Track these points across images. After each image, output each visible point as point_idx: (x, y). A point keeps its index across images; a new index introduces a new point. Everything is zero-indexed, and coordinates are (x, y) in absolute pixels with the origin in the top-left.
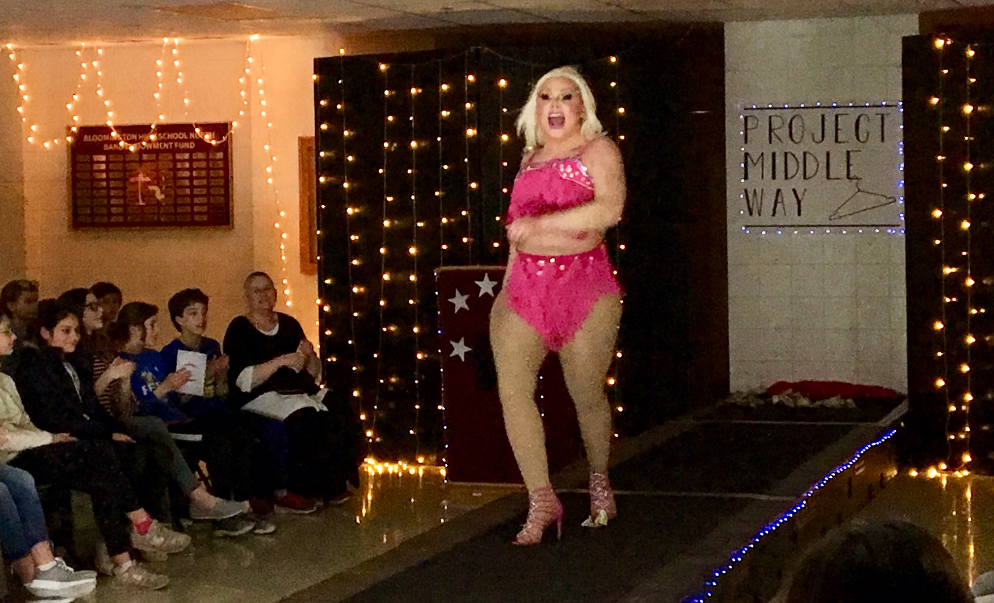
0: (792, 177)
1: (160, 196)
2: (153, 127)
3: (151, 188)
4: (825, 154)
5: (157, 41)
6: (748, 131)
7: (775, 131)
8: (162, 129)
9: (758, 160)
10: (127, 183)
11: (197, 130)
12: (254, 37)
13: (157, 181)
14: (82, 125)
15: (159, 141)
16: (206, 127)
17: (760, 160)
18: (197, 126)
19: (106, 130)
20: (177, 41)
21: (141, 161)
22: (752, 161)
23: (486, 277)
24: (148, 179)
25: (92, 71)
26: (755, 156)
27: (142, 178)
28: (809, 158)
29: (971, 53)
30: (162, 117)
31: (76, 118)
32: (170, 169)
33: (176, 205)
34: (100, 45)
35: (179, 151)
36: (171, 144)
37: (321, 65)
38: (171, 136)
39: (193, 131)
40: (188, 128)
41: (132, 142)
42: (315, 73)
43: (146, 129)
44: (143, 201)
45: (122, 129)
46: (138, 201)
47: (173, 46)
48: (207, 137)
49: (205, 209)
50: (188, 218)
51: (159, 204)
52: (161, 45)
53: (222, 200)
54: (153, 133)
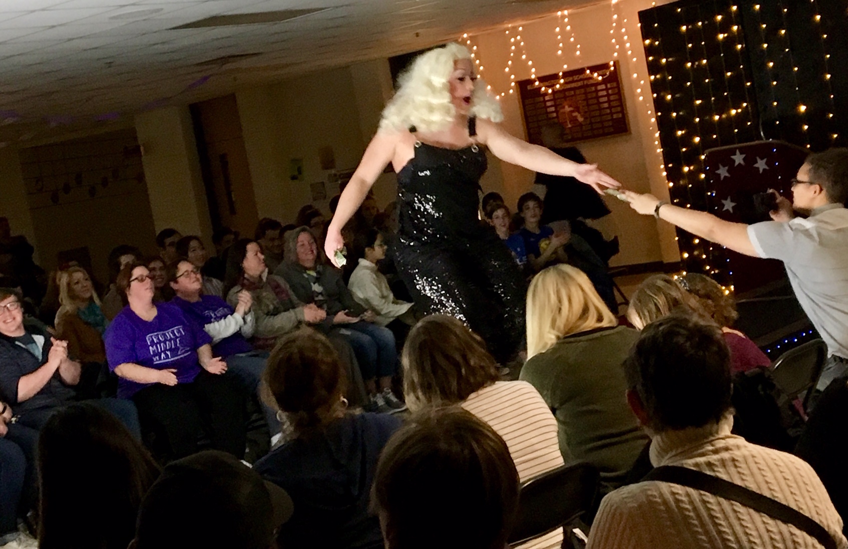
1: (581, 119)
2: (560, 74)
3: (574, 114)
5: (554, 14)
8: (566, 74)
10: (559, 113)
11: (588, 72)
13: (577, 109)
14: (519, 79)
15: (565, 83)
16: (593, 69)
18: (588, 68)
19: (532, 82)
20: (566, 12)
21: (565, 97)
23: (738, 152)
24: (571, 109)
25: (517, 44)
27: (567, 109)
30: (565, 67)
31: (512, 77)
32: (584, 100)
33: (591, 123)
34: (520, 25)
35: (588, 86)
36: (582, 82)
37: (642, 16)
38: (576, 78)
39: (586, 73)
40: (582, 71)
41: (549, 87)
42: (640, 22)
43: (555, 77)
44: (571, 124)
45: (542, 79)
46: (567, 125)
47: (563, 17)
48: (596, 75)
49: (610, 123)
50: (601, 131)
51: (581, 125)
52: (557, 18)
53: (620, 115)
54: (562, 78)
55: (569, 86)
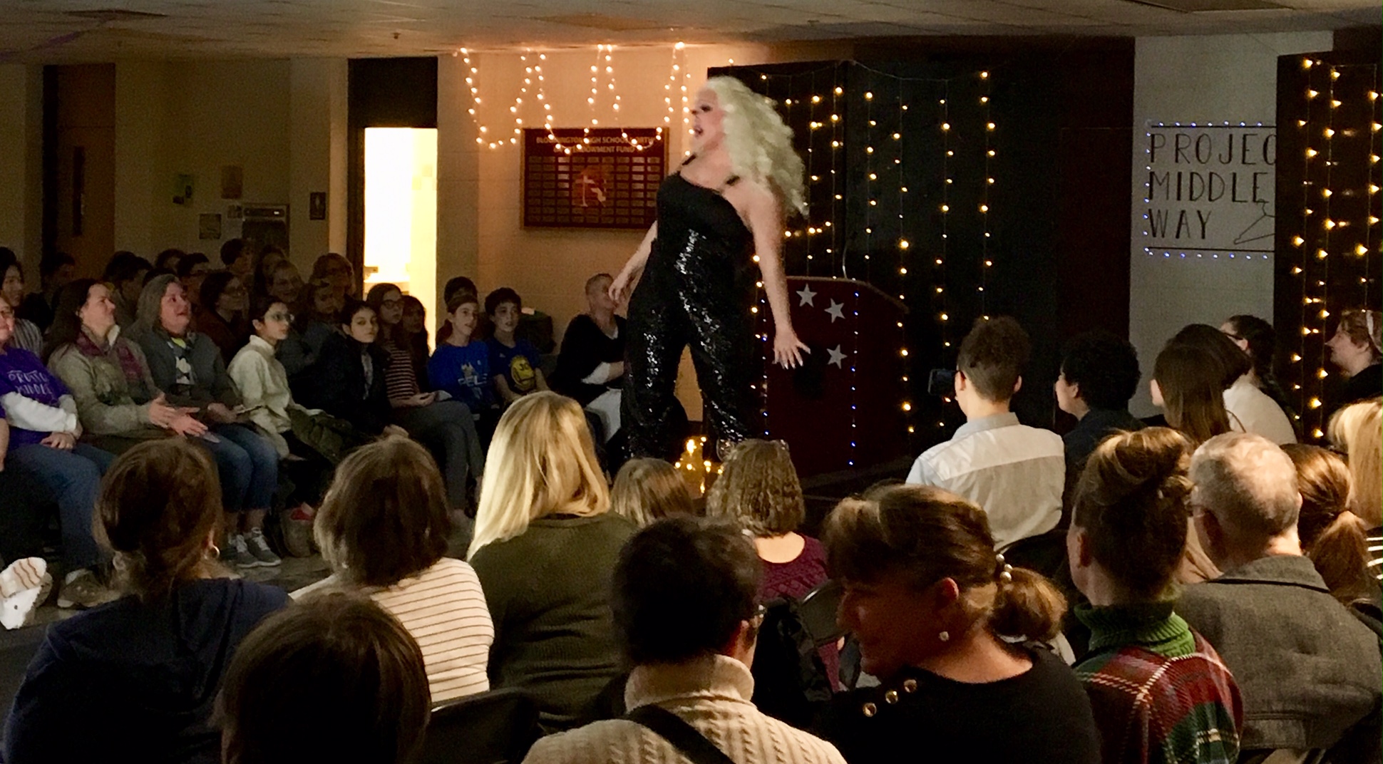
1: (602, 198)
2: (587, 131)
3: (594, 190)
5: (593, 47)
6: (1156, 150)
7: (1183, 151)
8: (595, 133)
9: (1163, 181)
10: (574, 184)
11: (625, 135)
12: (680, 46)
13: (599, 184)
14: (526, 127)
15: (592, 145)
16: (633, 133)
17: (1166, 181)
18: (626, 131)
19: (544, 133)
20: (610, 48)
21: (586, 164)
22: (1157, 180)
24: (591, 182)
25: (534, 76)
26: (1160, 175)
27: (586, 180)
28: (1214, 177)
29: (1336, 75)
30: (595, 122)
31: (519, 121)
32: (612, 173)
33: (615, 207)
34: (543, 51)
35: (620, 154)
36: (613, 147)
38: (605, 140)
39: (621, 136)
40: (616, 132)
41: (566, 145)
43: (579, 133)
44: (587, 203)
45: (559, 132)
46: (582, 202)
47: (606, 53)
48: (634, 142)
49: (642, 212)
51: (600, 206)
52: (596, 52)
54: (587, 137)
55: (593, 149)
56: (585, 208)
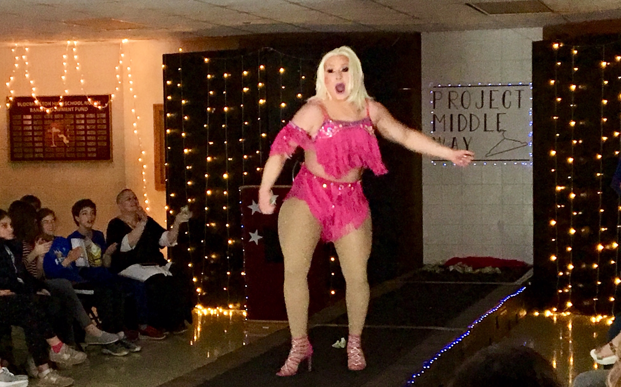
0: (463, 130)
1: (66, 141)
2: (61, 97)
3: (60, 136)
4: (483, 115)
5: (64, 42)
6: (436, 101)
7: (453, 101)
8: (67, 99)
9: (441, 120)
10: (45, 133)
11: (89, 100)
12: (125, 41)
13: (64, 132)
15: (64, 106)
16: (96, 98)
17: (443, 119)
18: (90, 97)
19: (31, 99)
20: (76, 43)
21: (53, 120)
22: (438, 120)
24: (58, 131)
25: (22, 62)
26: (439, 116)
27: (54, 130)
28: (473, 117)
29: (575, 52)
30: (66, 91)
31: (12, 92)
32: (72, 124)
33: (76, 146)
34: (27, 45)
35: (78, 113)
36: (73, 108)
37: (167, 59)
38: (73, 103)
39: (87, 100)
40: (83, 98)
41: (48, 107)
42: (164, 64)
43: (57, 99)
44: (55, 144)
45: (42, 99)
46: (52, 143)
47: (73, 46)
48: (95, 104)
49: (94, 149)
50: (84, 155)
51: (65, 146)
52: (65, 46)
53: (105, 144)
54: (61, 101)
55: (66, 110)
56: (54, 148)
